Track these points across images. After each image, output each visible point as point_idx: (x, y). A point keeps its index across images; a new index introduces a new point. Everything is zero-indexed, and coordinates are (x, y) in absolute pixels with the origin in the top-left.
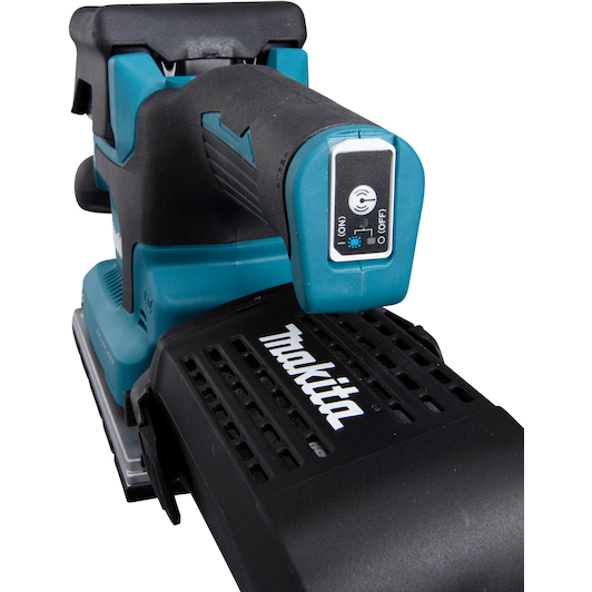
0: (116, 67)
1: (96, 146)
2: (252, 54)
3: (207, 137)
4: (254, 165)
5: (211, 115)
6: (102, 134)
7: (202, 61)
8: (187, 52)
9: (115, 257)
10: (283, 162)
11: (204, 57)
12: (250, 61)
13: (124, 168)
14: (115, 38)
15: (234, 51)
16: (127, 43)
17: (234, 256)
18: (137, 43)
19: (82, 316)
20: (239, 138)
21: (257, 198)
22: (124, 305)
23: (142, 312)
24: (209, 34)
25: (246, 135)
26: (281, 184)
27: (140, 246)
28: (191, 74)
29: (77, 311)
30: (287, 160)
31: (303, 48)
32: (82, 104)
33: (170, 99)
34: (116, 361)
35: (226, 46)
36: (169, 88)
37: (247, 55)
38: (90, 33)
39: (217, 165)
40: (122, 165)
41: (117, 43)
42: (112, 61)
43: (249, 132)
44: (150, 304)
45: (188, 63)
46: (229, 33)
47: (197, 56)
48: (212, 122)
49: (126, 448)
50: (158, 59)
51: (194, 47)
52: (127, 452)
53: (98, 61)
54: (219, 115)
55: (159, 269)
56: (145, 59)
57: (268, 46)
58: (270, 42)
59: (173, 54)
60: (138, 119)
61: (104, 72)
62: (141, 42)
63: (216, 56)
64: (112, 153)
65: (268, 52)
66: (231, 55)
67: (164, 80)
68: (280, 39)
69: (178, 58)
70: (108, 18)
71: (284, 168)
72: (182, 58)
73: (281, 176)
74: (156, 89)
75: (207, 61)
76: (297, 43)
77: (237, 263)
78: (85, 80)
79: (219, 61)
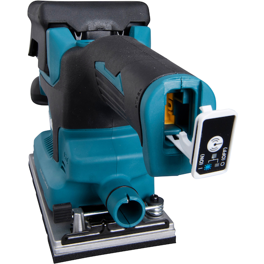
0: (50, 35)
1: (41, 74)
2: (122, 28)
3: (98, 74)
4: (123, 93)
5: (100, 63)
6: (43, 69)
7: (96, 32)
8: (88, 27)
9: (50, 129)
10: (139, 94)
11: (97, 30)
12: (121, 33)
13: (54, 87)
14: (50, 19)
15: (112, 27)
16: (56, 22)
17: (111, 135)
18: (62, 22)
19: (33, 158)
20: (114, 77)
21: (124, 111)
22: (54, 158)
23: (63, 162)
24: (99, 18)
25: (118, 76)
26: (138, 107)
27: (62, 129)
28: (90, 39)
29: (31, 155)
30: (141, 93)
31: (148, 26)
32: (33, 51)
33: (78, 53)
34: (49, 188)
35: (108, 24)
36: (78, 47)
37: (119, 29)
38: (37, 16)
39: (103, 90)
40: (53, 86)
41: (51, 22)
42: (48, 31)
43: (120, 74)
44: (67, 160)
45: (88, 32)
46: (110, 17)
47: (93, 29)
48: (100, 66)
49: (54, 234)
50: (73, 31)
51: (92, 24)
52: (54, 237)
53: (42, 30)
54: (104, 63)
55: (72, 141)
56: (66, 31)
57: (130, 25)
58: (131, 22)
59: (81, 29)
60: (61, 62)
61: (44, 36)
62: (64, 22)
63: (103, 29)
64: (48, 79)
65: (130, 28)
66: (111, 30)
67: (75, 42)
68: (136, 21)
69: (83, 30)
70: (47, 9)
71: (139, 97)
72: (85, 30)
73: (138, 102)
74: (71, 47)
75: (98, 32)
76: (145, 23)
77: (113, 138)
78: (35, 40)
79: (105, 32)
